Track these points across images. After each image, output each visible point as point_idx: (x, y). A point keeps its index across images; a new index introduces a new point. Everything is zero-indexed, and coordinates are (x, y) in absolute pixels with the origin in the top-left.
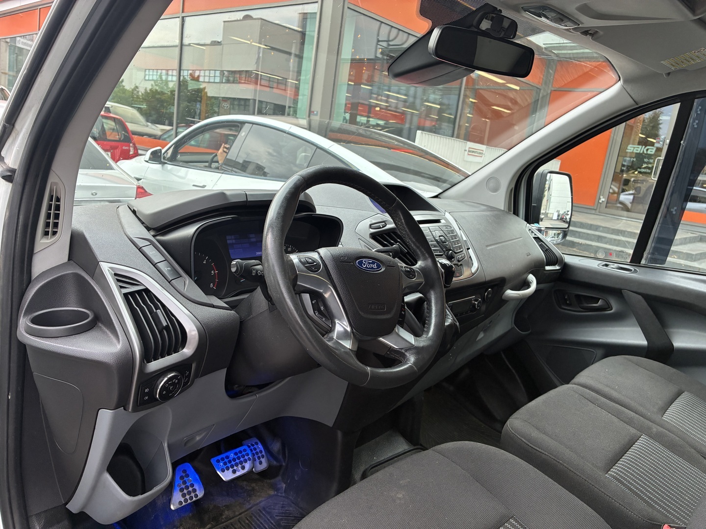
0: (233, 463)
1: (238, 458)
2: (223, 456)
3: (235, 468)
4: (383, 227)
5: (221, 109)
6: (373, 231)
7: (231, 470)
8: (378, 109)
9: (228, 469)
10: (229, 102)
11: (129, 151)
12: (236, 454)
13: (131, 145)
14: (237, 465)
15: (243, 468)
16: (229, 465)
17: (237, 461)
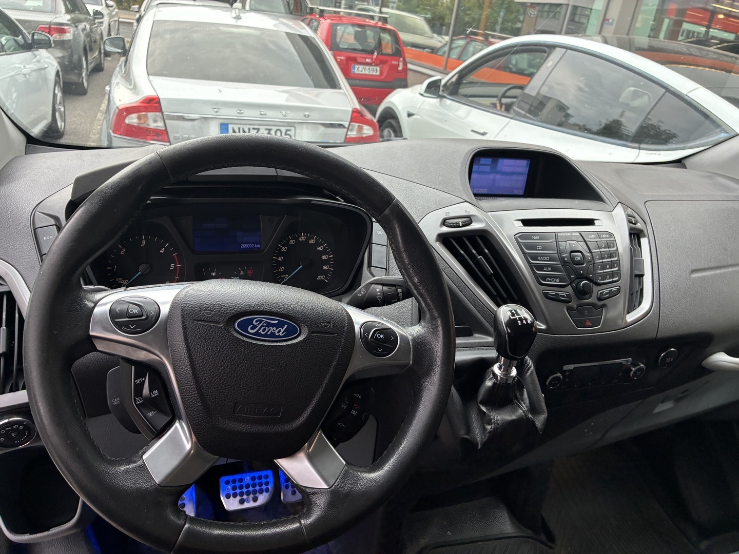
0: (245, 490)
1: (254, 486)
2: (237, 477)
3: (245, 497)
4: (463, 226)
5: (527, 17)
6: (445, 229)
7: (238, 498)
8: (721, 16)
9: (235, 496)
10: (537, 8)
11: (398, 66)
12: (253, 479)
13: (401, 59)
14: (248, 493)
15: (255, 500)
16: (238, 491)
17: (251, 489)
